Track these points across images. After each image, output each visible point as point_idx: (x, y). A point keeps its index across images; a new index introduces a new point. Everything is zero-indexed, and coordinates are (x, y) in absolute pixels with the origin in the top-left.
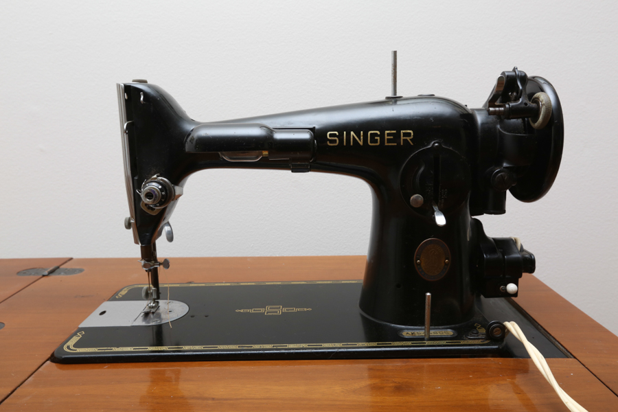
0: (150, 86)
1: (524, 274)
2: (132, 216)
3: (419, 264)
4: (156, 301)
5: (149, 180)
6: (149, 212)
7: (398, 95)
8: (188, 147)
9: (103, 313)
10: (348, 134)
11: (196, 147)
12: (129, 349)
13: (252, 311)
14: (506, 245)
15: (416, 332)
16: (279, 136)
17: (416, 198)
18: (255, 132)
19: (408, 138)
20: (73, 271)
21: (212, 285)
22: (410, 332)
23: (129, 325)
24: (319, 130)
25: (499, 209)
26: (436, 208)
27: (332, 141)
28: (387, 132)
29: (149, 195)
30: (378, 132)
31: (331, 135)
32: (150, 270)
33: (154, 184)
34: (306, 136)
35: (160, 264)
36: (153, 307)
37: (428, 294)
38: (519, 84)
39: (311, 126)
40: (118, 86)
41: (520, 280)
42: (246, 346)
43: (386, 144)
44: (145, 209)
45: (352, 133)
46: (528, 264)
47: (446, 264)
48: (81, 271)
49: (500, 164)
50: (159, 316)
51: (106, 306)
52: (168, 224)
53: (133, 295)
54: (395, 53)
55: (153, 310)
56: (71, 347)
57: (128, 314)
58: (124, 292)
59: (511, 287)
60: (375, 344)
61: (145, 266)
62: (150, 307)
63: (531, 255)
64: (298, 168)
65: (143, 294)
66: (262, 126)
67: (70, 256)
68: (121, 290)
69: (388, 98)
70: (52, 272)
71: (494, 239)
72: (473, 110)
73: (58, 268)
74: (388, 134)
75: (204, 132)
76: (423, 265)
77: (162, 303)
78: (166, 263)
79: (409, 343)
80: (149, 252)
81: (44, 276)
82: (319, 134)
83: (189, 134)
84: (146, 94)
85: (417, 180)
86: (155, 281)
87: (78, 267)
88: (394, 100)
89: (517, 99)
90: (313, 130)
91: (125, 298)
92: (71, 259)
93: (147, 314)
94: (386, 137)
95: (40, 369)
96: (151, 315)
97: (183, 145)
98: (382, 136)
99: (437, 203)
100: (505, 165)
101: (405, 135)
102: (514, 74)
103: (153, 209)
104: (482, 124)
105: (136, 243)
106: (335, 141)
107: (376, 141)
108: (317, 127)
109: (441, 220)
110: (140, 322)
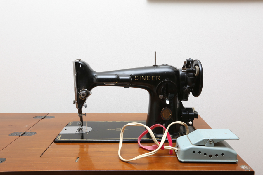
0: (82, 62)
1: (194, 119)
2: (76, 100)
3: (162, 115)
4: (82, 126)
5: (82, 90)
6: (82, 99)
7: (157, 64)
8: (94, 80)
9: (66, 130)
10: (141, 77)
11: (96, 81)
12: (76, 139)
13: (112, 130)
14: (190, 110)
15: (161, 135)
16: (121, 78)
17: (161, 96)
18: (114, 77)
19: (159, 78)
20: (51, 117)
21: (98, 122)
22: (159, 135)
23: (75, 133)
24: (132, 75)
25: (187, 99)
26: (167, 99)
27: (136, 79)
28: (152, 76)
29: (83, 94)
30: (150, 76)
31: (136, 77)
32: (81, 117)
33: (84, 91)
34: (128, 78)
35: (84, 115)
36: (81, 128)
37: (164, 124)
38: (191, 63)
39: (130, 74)
40: (73, 62)
41: (194, 120)
42: (111, 139)
43: (152, 80)
44: (80, 98)
45: (142, 76)
46: (196, 116)
47: (170, 115)
48: (54, 117)
49: (186, 86)
50: (82, 131)
51: (66, 128)
52: (86, 103)
53: (74, 125)
54: (156, 52)
55: (81, 129)
56: (59, 138)
57: (73, 130)
58: (70, 124)
59: (191, 123)
60: (148, 138)
61: (79, 115)
62: (80, 128)
63: (197, 113)
64: (126, 87)
65: (78, 124)
66: (115, 75)
67: (48, 112)
68: (69, 123)
69: (153, 65)
70: (44, 117)
71: (186, 108)
72: (179, 69)
73: (46, 116)
74: (153, 77)
75: (99, 77)
76: (163, 115)
77: (83, 127)
78: (85, 115)
79: (158, 138)
80: (80, 111)
81: (42, 119)
82: (132, 77)
83: (95, 77)
84: (82, 65)
85: (161, 90)
86: (82, 120)
87: (52, 116)
88: (155, 66)
89: (190, 67)
90: (131, 75)
91: (71, 126)
92: (49, 113)
93: (79, 130)
94: (152, 78)
95: (52, 144)
96: (80, 131)
97: (93, 80)
98: (151, 77)
99: (167, 97)
100: (188, 86)
101: (158, 77)
102: (189, 60)
103: (83, 98)
104: (181, 74)
105: (77, 108)
106: (137, 79)
107: (149, 79)
108: (132, 74)
109: (168, 102)
110: (77, 132)
